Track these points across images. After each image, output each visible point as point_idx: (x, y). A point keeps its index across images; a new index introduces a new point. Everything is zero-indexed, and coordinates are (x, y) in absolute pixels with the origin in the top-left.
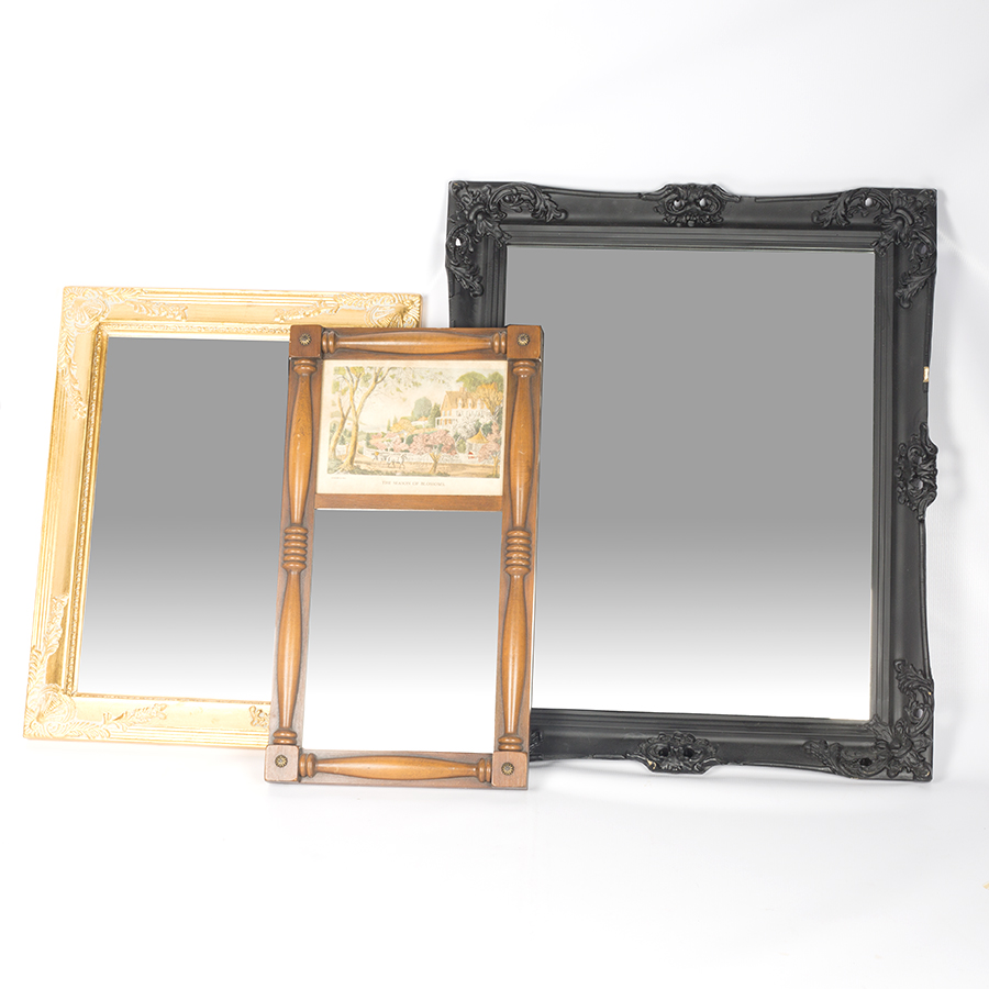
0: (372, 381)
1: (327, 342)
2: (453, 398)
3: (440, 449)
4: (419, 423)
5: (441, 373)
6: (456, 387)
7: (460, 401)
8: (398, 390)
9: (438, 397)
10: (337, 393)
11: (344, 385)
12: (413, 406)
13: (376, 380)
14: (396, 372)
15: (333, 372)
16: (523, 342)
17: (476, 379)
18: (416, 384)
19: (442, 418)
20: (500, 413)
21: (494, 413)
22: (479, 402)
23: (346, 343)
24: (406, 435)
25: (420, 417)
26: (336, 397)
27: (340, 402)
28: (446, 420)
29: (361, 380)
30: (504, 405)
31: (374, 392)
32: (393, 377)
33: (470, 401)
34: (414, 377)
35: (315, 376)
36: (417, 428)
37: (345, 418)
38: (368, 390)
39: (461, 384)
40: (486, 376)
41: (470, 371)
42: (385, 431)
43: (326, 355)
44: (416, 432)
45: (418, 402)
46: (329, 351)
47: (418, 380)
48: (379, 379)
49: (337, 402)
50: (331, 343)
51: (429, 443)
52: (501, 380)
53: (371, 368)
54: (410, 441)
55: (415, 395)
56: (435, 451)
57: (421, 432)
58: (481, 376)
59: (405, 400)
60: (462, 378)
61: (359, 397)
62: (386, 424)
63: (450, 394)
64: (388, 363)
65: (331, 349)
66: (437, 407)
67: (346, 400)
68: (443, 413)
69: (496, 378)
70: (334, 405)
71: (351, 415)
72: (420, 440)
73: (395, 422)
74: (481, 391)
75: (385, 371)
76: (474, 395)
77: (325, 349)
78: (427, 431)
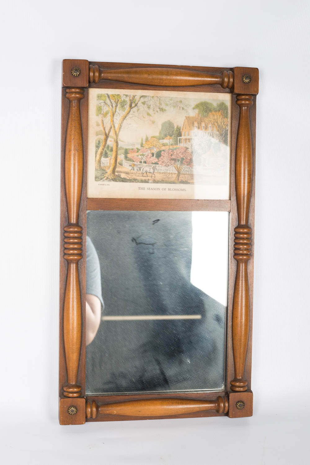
0: (127, 107)
1: (94, 73)
2: (190, 122)
3: (182, 163)
4: (166, 141)
5: (181, 102)
6: (193, 113)
7: (196, 124)
8: (148, 114)
9: (179, 121)
10: (100, 116)
11: (105, 109)
12: (160, 127)
13: (131, 106)
14: (146, 99)
15: (96, 98)
16: (247, 81)
17: (207, 107)
18: (162, 110)
19: (183, 137)
20: (226, 134)
21: (221, 135)
22: (210, 125)
23: (109, 75)
24: (155, 151)
25: (166, 136)
26: (99, 119)
27: (103, 123)
28: (186, 139)
29: (119, 105)
30: (229, 128)
31: (130, 115)
32: (144, 103)
33: (203, 124)
34: (160, 104)
35: (83, 101)
36: (164, 145)
37: (107, 136)
38: (124, 113)
39: (197, 111)
40: (215, 105)
41: (203, 101)
42: (139, 147)
43: (92, 84)
44: (163, 148)
45: (164, 125)
46: (94, 81)
47: (163, 106)
48: (133, 105)
49: (100, 122)
50: (97, 74)
51: (173, 157)
52: (226, 108)
53: (127, 96)
54: (159, 155)
55: (161, 119)
56: (178, 164)
57: (167, 148)
58: (211, 104)
59: (153, 122)
60: (197, 106)
61: (118, 119)
62: (140, 141)
63: (188, 118)
64: (139, 93)
65: (97, 79)
66: (179, 129)
67: (108, 120)
68: (183, 134)
69: (222, 106)
70: (98, 125)
71: (112, 134)
72: (166, 155)
73: (147, 140)
74: (211, 116)
75: (137, 98)
76: (207, 120)
77: (92, 79)
78: (171, 147)
